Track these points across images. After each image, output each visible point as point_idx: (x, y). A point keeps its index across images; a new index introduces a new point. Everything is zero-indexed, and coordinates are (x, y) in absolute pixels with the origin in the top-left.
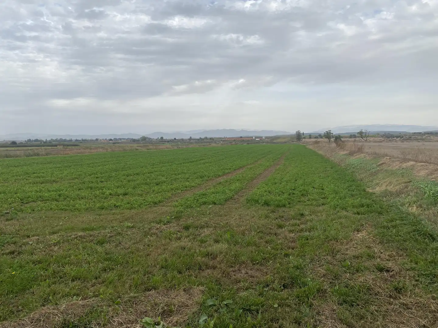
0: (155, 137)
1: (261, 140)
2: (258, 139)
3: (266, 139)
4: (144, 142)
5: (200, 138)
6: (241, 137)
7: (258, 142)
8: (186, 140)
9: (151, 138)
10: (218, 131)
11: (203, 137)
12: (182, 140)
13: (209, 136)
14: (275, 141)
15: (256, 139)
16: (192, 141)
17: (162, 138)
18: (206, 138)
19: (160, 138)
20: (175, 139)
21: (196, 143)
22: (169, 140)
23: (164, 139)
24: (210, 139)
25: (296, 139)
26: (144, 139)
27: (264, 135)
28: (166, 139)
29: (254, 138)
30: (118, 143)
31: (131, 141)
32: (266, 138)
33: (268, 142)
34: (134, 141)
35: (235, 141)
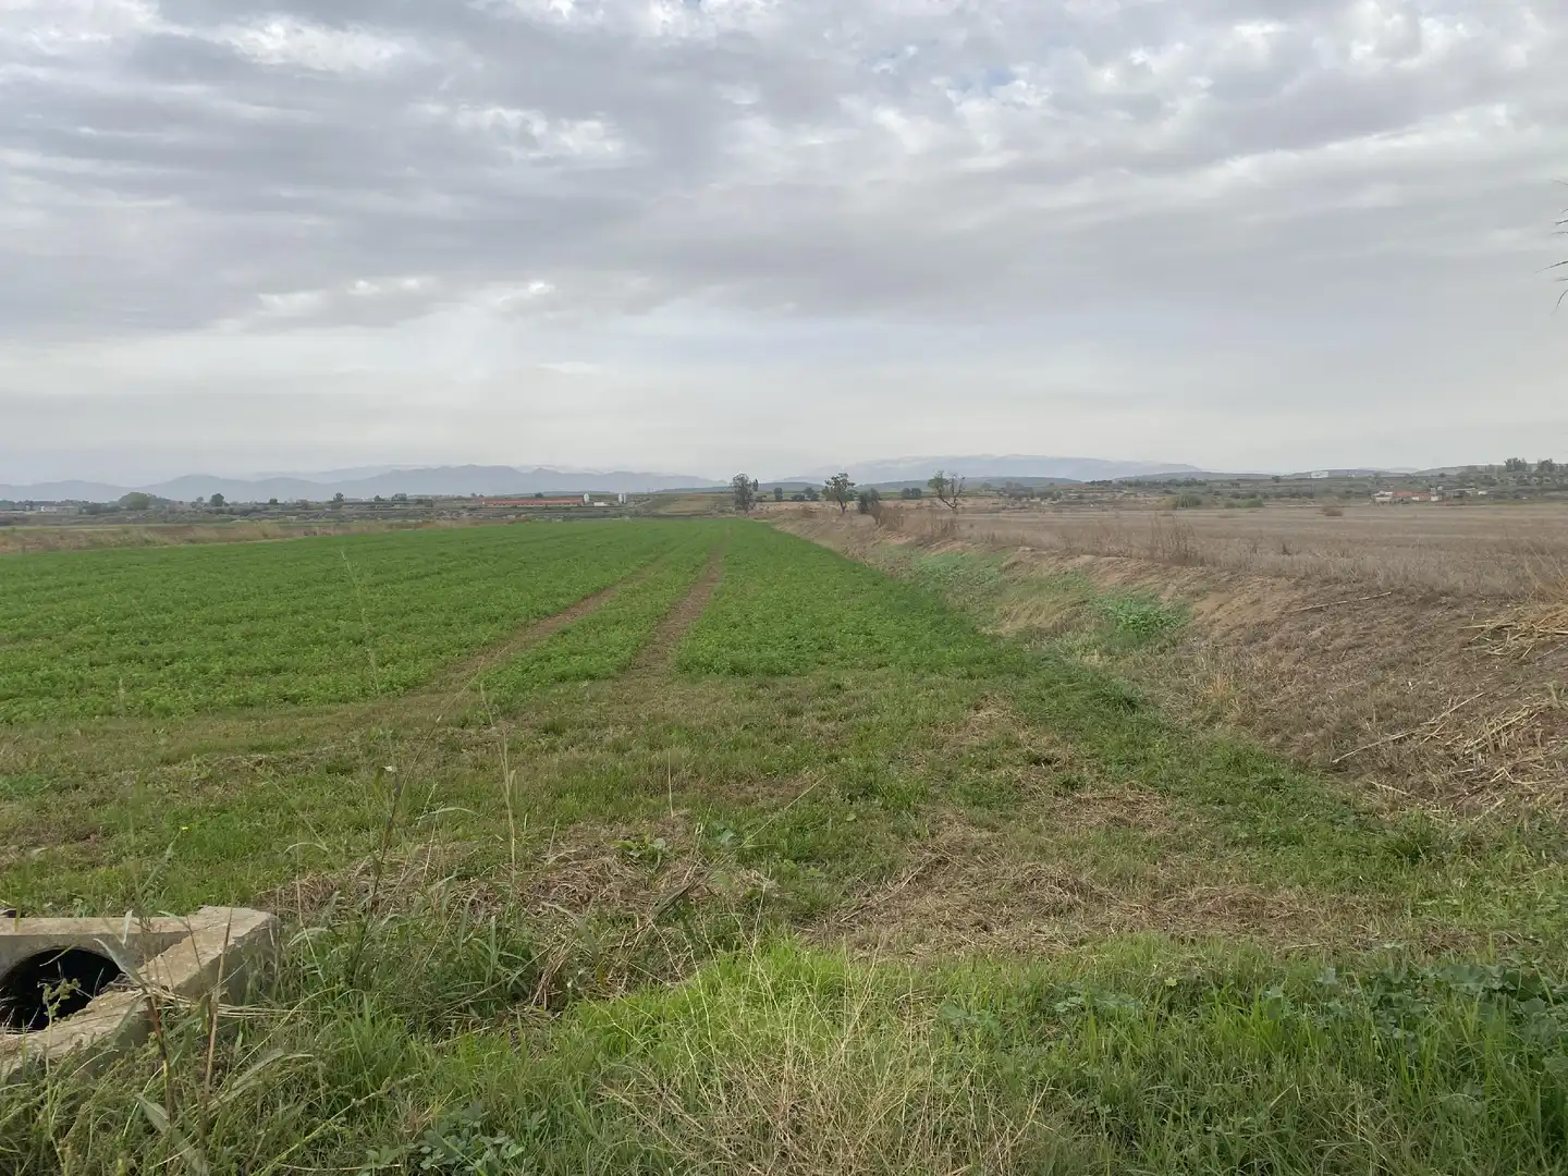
0: (187, 497)
1: (611, 505)
2: (602, 504)
3: (632, 504)
4: (140, 514)
5: (377, 498)
6: (539, 496)
7: (604, 513)
8: (320, 506)
9: (167, 501)
10: (445, 472)
11: (387, 495)
12: (305, 505)
13: (412, 492)
14: (662, 511)
15: (596, 504)
16: (345, 510)
17: (218, 499)
18: (403, 499)
19: (207, 500)
20: (274, 502)
21: (362, 517)
22: (250, 508)
23: (227, 505)
24: (420, 502)
25: (733, 502)
26: (139, 505)
27: (621, 490)
28: (235, 504)
29: (586, 498)
30: (25, 520)
31: (81, 513)
32: (629, 496)
33: (637, 514)
34: (95, 511)
35: (516, 510)
